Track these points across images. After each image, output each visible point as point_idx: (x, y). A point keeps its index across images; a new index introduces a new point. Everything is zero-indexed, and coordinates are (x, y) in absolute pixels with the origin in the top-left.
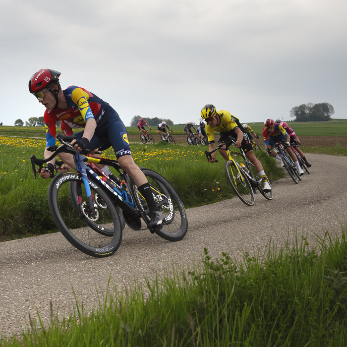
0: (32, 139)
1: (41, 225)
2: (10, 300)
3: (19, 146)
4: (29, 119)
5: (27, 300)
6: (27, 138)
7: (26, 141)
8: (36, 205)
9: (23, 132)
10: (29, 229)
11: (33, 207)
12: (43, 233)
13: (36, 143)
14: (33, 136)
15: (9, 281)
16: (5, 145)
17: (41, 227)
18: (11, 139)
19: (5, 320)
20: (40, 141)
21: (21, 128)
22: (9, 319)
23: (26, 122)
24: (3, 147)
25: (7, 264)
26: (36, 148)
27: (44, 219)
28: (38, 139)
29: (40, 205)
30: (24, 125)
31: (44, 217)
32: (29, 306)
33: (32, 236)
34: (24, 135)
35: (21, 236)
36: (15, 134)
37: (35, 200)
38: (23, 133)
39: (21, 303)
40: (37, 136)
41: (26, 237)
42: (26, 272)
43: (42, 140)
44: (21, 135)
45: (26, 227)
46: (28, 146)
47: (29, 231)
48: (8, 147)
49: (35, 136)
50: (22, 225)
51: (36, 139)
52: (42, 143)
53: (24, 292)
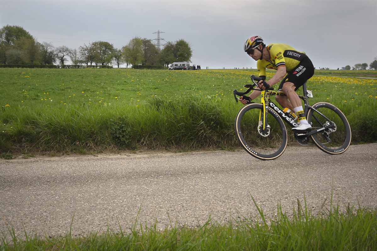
0: (358, 78)
1: (370, 137)
2: (359, 184)
3: (349, 83)
4: (355, 65)
5: (371, 186)
6: (354, 78)
7: (354, 80)
8: (368, 123)
9: (350, 74)
10: (362, 139)
11: (366, 124)
12: (372, 142)
13: (361, 81)
14: (358, 76)
15: (356, 172)
16: (340, 83)
17: (371, 138)
18: (343, 79)
19: (358, 197)
20: (364, 80)
21: (349, 71)
22: (362, 197)
23: (353, 67)
24: (338, 84)
25: (352, 161)
26: (362, 84)
27: (373, 133)
28: (362, 79)
29: (371, 123)
30: (351, 69)
31: (373, 132)
32: (374, 190)
33: (364, 143)
34: (352, 76)
35: (356, 143)
36: (346, 75)
37: (367, 120)
38: (352, 75)
39: (368, 187)
40: (362, 76)
41: (360, 144)
42: (367, 167)
43: (365, 79)
44: (350, 76)
45: (360, 137)
46: (356, 83)
47: (362, 140)
48: (342, 84)
49: (360, 77)
50: (357, 136)
51: (361, 79)
52: (366, 81)
53: (368, 180)
